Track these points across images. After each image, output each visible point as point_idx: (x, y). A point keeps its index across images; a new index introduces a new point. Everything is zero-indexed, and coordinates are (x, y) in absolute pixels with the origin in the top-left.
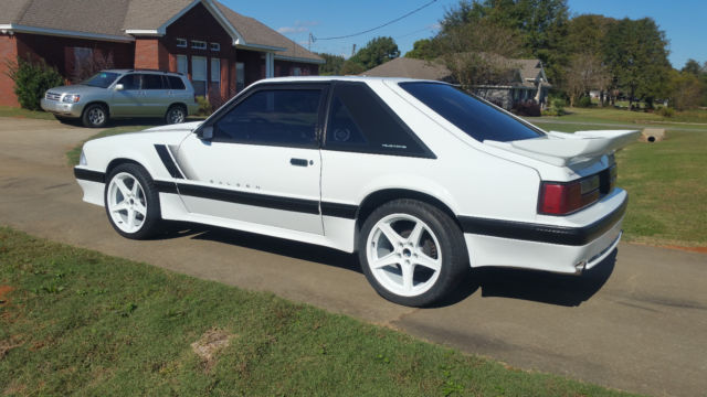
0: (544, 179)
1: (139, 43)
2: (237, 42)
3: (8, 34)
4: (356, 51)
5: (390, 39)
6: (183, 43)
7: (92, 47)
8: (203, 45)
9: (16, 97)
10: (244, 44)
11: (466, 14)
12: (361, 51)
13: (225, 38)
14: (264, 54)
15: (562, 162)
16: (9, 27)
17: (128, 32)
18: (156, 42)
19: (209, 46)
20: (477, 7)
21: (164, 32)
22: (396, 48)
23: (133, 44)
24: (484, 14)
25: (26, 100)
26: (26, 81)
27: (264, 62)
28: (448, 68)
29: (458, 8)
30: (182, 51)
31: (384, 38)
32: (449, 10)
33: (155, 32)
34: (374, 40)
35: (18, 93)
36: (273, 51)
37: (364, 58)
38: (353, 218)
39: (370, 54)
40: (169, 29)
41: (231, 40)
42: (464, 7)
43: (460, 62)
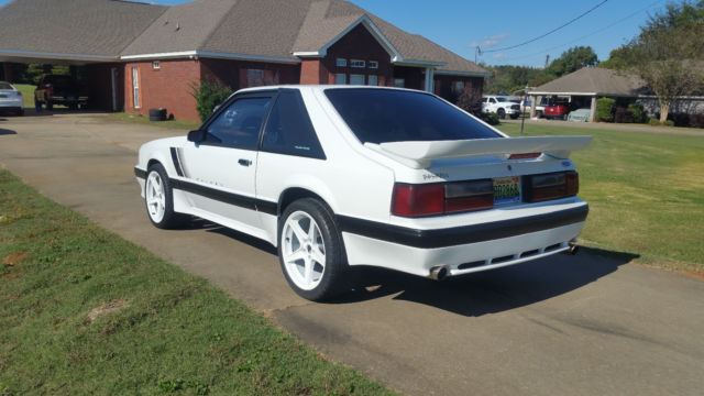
0: (398, 180)
1: (304, 63)
2: (395, 59)
3: (193, 59)
4: (550, 63)
5: (589, 48)
6: (341, 62)
7: (262, 69)
8: (361, 64)
9: (197, 113)
10: (401, 60)
11: (673, 18)
12: (555, 62)
13: (383, 55)
14: (424, 69)
15: (415, 164)
16: (194, 53)
17: (295, 54)
18: (317, 62)
19: (368, 64)
20: (688, 10)
21: (324, 53)
22: (595, 57)
23: (300, 65)
24: (696, 17)
25: (204, 115)
26: (205, 99)
27: (423, 77)
28: (643, 77)
29: (664, 12)
30: (341, 70)
31: (581, 48)
32: (653, 16)
33: (317, 53)
34: (570, 51)
35: (199, 109)
36: (433, 67)
37: (558, 69)
38: (276, 214)
39: (564, 65)
40: (330, 50)
41: (389, 57)
42: (672, 11)
43: (657, 72)
